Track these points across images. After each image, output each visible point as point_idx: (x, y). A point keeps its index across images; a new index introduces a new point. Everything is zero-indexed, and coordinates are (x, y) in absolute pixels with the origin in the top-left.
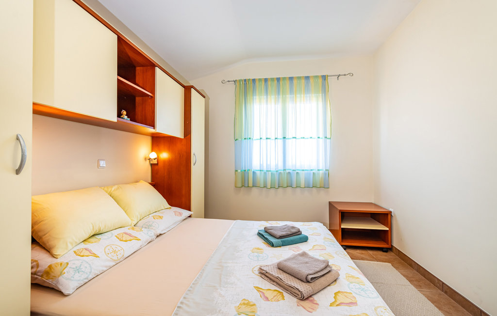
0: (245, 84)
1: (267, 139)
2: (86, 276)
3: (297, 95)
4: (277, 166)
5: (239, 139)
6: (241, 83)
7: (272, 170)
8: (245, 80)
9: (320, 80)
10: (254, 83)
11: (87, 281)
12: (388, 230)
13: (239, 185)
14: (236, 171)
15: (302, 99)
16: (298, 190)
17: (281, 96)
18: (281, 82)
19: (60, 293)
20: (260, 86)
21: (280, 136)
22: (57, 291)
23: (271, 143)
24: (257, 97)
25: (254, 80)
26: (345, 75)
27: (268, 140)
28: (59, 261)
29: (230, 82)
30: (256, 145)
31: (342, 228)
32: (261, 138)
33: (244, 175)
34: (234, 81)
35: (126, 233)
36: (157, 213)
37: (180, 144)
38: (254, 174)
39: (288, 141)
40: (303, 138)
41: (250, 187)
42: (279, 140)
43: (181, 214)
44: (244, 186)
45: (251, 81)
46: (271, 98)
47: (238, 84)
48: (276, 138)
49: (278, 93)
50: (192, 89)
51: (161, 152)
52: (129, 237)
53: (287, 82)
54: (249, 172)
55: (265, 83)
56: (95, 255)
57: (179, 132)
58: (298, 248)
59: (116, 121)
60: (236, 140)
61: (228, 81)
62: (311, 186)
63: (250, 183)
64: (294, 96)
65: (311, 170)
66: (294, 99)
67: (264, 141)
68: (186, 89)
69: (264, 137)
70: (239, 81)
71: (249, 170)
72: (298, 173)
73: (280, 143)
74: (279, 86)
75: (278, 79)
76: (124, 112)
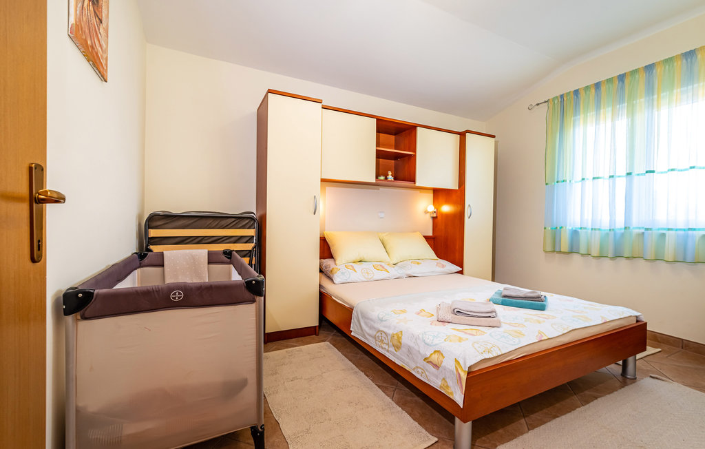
0: (562, 102)
1: (594, 178)
2: (346, 278)
3: (662, 94)
4: (612, 221)
5: (551, 181)
6: (556, 102)
7: (602, 228)
8: (562, 96)
10: (577, 96)
11: (346, 281)
13: (549, 248)
14: (545, 228)
15: (675, 98)
16: (661, 264)
17: (626, 104)
18: (627, 81)
19: (332, 280)
20: (588, 98)
21: (622, 170)
22: (331, 279)
24: (582, 116)
25: (576, 92)
27: (596, 180)
28: (338, 267)
29: (541, 105)
30: (577, 187)
32: (583, 179)
33: (556, 234)
34: (545, 102)
35: (381, 266)
36: (417, 261)
37: (456, 195)
38: (575, 233)
39: (636, 179)
40: (672, 170)
41: (564, 253)
42: (617, 179)
43: (443, 266)
44: (555, 250)
45: (572, 94)
46: (607, 112)
47: (551, 105)
48: (611, 177)
49: (621, 101)
50: (467, 134)
51: (441, 205)
52: (381, 268)
53: (642, 78)
54: (562, 229)
55: (596, 90)
56: (355, 271)
57: (451, 183)
58: (515, 310)
59: (375, 181)
60: (546, 184)
61: (538, 105)
62: (689, 260)
63: (565, 247)
64: (655, 96)
65: (689, 229)
66: (655, 103)
67: (589, 183)
68: (462, 135)
69: (589, 176)
70: (554, 99)
71: (562, 227)
72: (664, 235)
73: (621, 183)
74: (622, 88)
75: (622, 78)
76: (390, 173)
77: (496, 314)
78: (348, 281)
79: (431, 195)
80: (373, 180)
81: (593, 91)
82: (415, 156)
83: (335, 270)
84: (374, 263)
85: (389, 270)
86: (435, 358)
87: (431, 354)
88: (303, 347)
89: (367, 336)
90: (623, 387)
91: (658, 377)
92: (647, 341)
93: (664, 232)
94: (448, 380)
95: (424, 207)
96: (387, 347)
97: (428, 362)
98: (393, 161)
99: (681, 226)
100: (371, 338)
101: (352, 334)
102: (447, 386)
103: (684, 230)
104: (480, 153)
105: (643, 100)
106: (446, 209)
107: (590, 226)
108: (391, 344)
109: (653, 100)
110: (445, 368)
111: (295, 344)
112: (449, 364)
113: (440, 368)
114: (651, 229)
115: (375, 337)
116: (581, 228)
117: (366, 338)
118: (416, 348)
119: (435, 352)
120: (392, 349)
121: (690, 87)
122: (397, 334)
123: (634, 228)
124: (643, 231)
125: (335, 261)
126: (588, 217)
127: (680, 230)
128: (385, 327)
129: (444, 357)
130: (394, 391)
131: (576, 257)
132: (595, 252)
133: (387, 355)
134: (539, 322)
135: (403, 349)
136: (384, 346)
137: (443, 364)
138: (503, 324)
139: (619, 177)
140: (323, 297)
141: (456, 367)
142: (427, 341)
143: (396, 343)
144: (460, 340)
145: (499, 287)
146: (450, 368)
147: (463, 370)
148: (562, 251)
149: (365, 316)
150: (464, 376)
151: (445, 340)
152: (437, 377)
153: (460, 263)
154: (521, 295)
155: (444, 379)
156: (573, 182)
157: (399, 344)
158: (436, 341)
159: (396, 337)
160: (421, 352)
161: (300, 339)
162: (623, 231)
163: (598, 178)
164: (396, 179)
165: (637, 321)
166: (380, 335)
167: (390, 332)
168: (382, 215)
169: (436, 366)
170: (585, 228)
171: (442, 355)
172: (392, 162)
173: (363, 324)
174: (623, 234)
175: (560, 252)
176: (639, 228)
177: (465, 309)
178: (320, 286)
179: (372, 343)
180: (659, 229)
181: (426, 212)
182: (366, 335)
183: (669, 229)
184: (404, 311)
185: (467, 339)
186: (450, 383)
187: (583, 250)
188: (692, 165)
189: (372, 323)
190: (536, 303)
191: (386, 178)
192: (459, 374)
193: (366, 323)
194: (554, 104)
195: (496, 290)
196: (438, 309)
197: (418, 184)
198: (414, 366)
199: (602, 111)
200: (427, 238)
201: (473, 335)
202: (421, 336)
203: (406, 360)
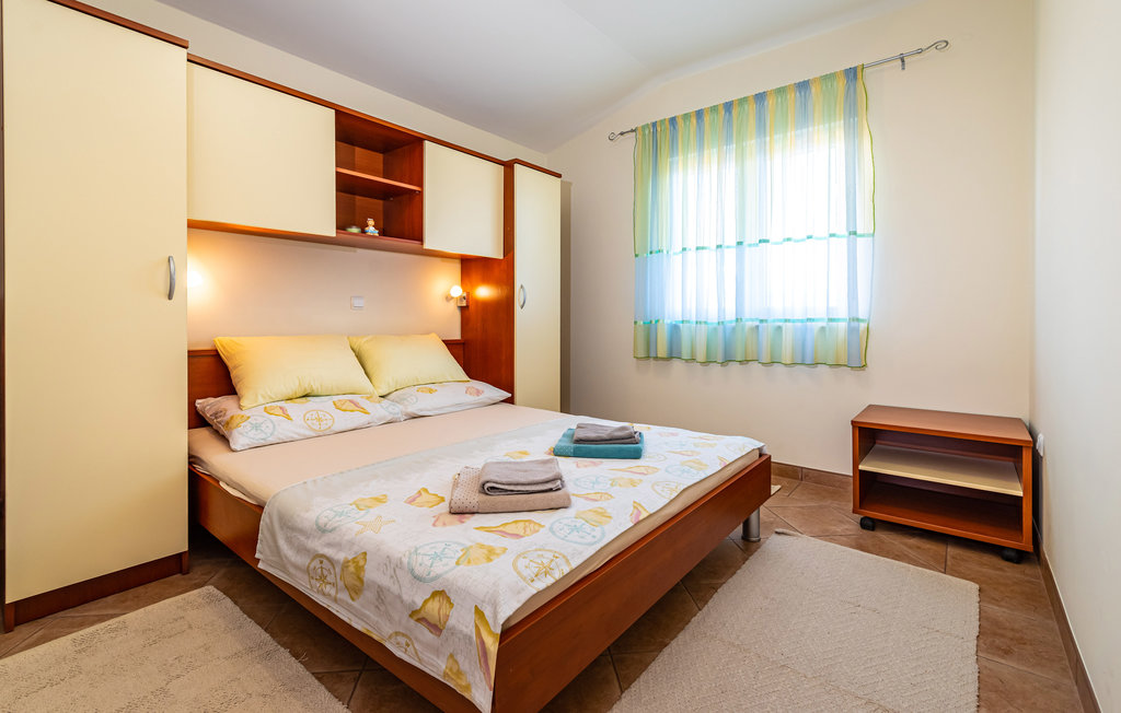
0: (655, 134)
1: (697, 249)
2: (264, 436)
3: (775, 137)
4: (721, 310)
5: (644, 251)
6: (647, 132)
7: (709, 321)
8: (654, 124)
9: (841, 84)
10: (674, 127)
11: (263, 442)
12: (1020, 498)
13: (642, 354)
14: (635, 323)
15: (789, 143)
16: (778, 368)
17: (734, 145)
18: (735, 113)
19: (227, 444)
20: (687, 131)
21: (731, 240)
23: (709, 257)
24: (680, 158)
25: (673, 121)
26: (920, 51)
27: (700, 251)
28: (245, 413)
29: (627, 136)
30: (677, 260)
31: (861, 471)
32: (684, 249)
33: (650, 331)
34: (632, 131)
35: (351, 401)
36: (430, 386)
37: (498, 269)
38: (675, 329)
39: (747, 251)
40: (789, 239)
41: (663, 359)
42: (726, 251)
43: (478, 392)
44: (649, 355)
45: (667, 123)
46: (711, 154)
47: (640, 137)
48: (719, 247)
49: (728, 139)
50: (517, 166)
51: (474, 286)
52: (353, 407)
53: (751, 108)
54: (659, 324)
55: (698, 122)
56: (289, 418)
57: (490, 248)
58: (595, 464)
59: (334, 235)
60: (636, 256)
61: (622, 134)
62: (808, 361)
63: (662, 351)
64: (768, 139)
65: (809, 320)
66: (768, 148)
67: (691, 255)
68: (508, 167)
69: (691, 245)
70: (643, 127)
71: (658, 321)
72: (780, 328)
73: (730, 255)
74: (729, 122)
75: (728, 106)
76: (371, 222)
77: (562, 482)
78: (271, 440)
79: (456, 267)
80: (331, 232)
81: (694, 121)
82: (421, 193)
83: (237, 421)
84: (336, 398)
85: (368, 409)
86: (434, 607)
87: (426, 602)
88: (131, 616)
89: (292, 570)
90: (747, 559)
91: (785, 530)
92: (772, 477)
93: (780, 324)
94: (460, 658)
95: (444, 290)
96: (333, 592)
97: (418, 620)
98: (381, 202)
99: (799, 315)
100: (299, 575)
101: (261, 566)
102: (459, 673)
103: (802, 321)
104: (538, 201)
105: (753, 141)
106: (484, 292)
107: (694, 319)
108: (341, 584)
109: (765, 142)
110: (453, 631)
111: (111, 612)
112: (461, 620)
113: (444, 631)
114: (766, 321)
115: (307, 571)
116: (683, 322)
117: (289, 574)
118: (395, 589)
119: (436, 594)
120: (344, 596)
121: (805, 130)
122: (354, 560)
123: (747, 320)
124: (757, 323)
125: (239, 399)
126: (691, 306)
127: (798, 320)
128: (329, 545)
129: (451, 605)
130: (356, 680)
131: (676, 364)
132: (701, 357)
133: (335, 609)
134: (633, 483)
135: (369, 595)
136: (328, 589)
137: (452, 622)
138: (573, 499)
139: (728, 247)
140: (199, 484)
141: (477, 626)
142: (419, 571)
143: (351, 580)
144: (491, 554)
145: (572, 422)
146: (465, 630)
147: (491, 633)
148: (659, 355)
149: (288, 525)
150: (492, 646)
151: (458, 563)
152: (437, 652)
153: (508, 385)
154: (604, 435)
155: (452, 656)
156: (671, 253)
157: (358, 583)
158: (438, 569)
159: (352, 569)
160: (406, 597)
161: (131, 593)
162: (734, 324)
163: (703, 248)
164: (384, 233)
165: (761, 455)
166: (319, 565)
167: (340, 556)
168: (357, 303)
169: (436, 628)
170: (688, 322)
171: (448, 599)
172: (378, 204)
173: (282, 543)
174: (734, 329)
175: (656, 358)
176: (752, 320)
177: (504, 480)
178: (193, 460)
179: (302, 584)
180: (774, 321)
181: (448, 298)
182: (288, 566)
183: (786, 321)
184: (380, 500)
185: (505, 550)
186: (464, 665)
187: (686, 354)
188: (810, 234)
189: (302, 538)
190: (626, 447)
191: (363, 232)
192: (483, 643)
193: (289, 540)
194: (644, 135)
195: (565, 430)
196: (456, 484)
197: (428, 245)
198: (391, 632)
199: (706, 152)
200: (449, 344)
201: (517, 536)
202: (405, 560)
203: (374, 617)
